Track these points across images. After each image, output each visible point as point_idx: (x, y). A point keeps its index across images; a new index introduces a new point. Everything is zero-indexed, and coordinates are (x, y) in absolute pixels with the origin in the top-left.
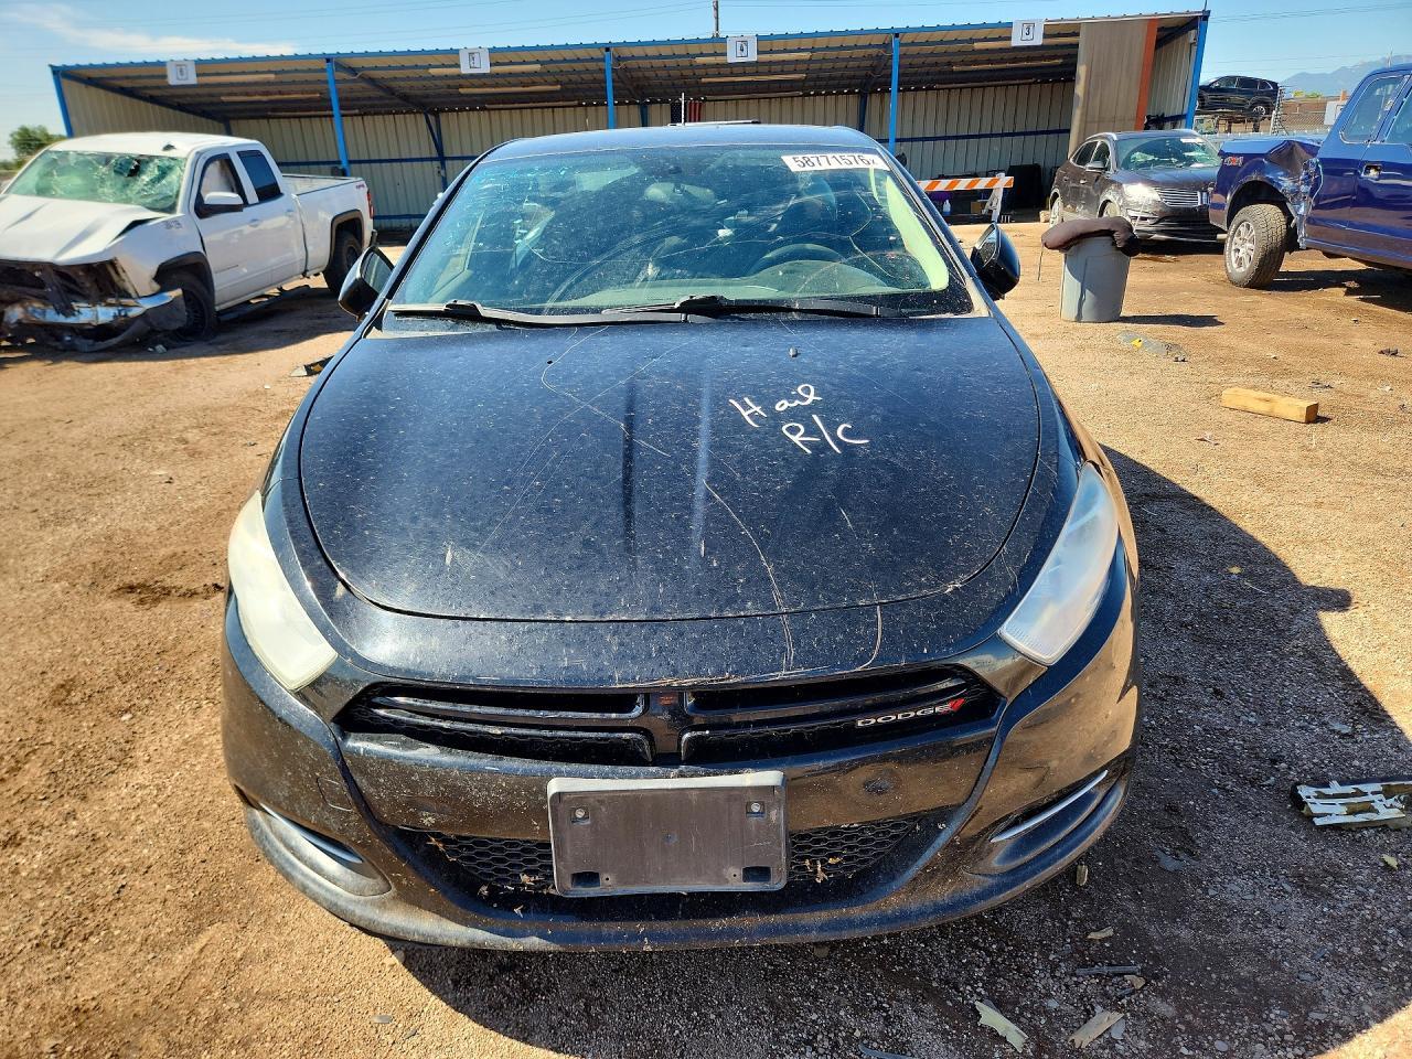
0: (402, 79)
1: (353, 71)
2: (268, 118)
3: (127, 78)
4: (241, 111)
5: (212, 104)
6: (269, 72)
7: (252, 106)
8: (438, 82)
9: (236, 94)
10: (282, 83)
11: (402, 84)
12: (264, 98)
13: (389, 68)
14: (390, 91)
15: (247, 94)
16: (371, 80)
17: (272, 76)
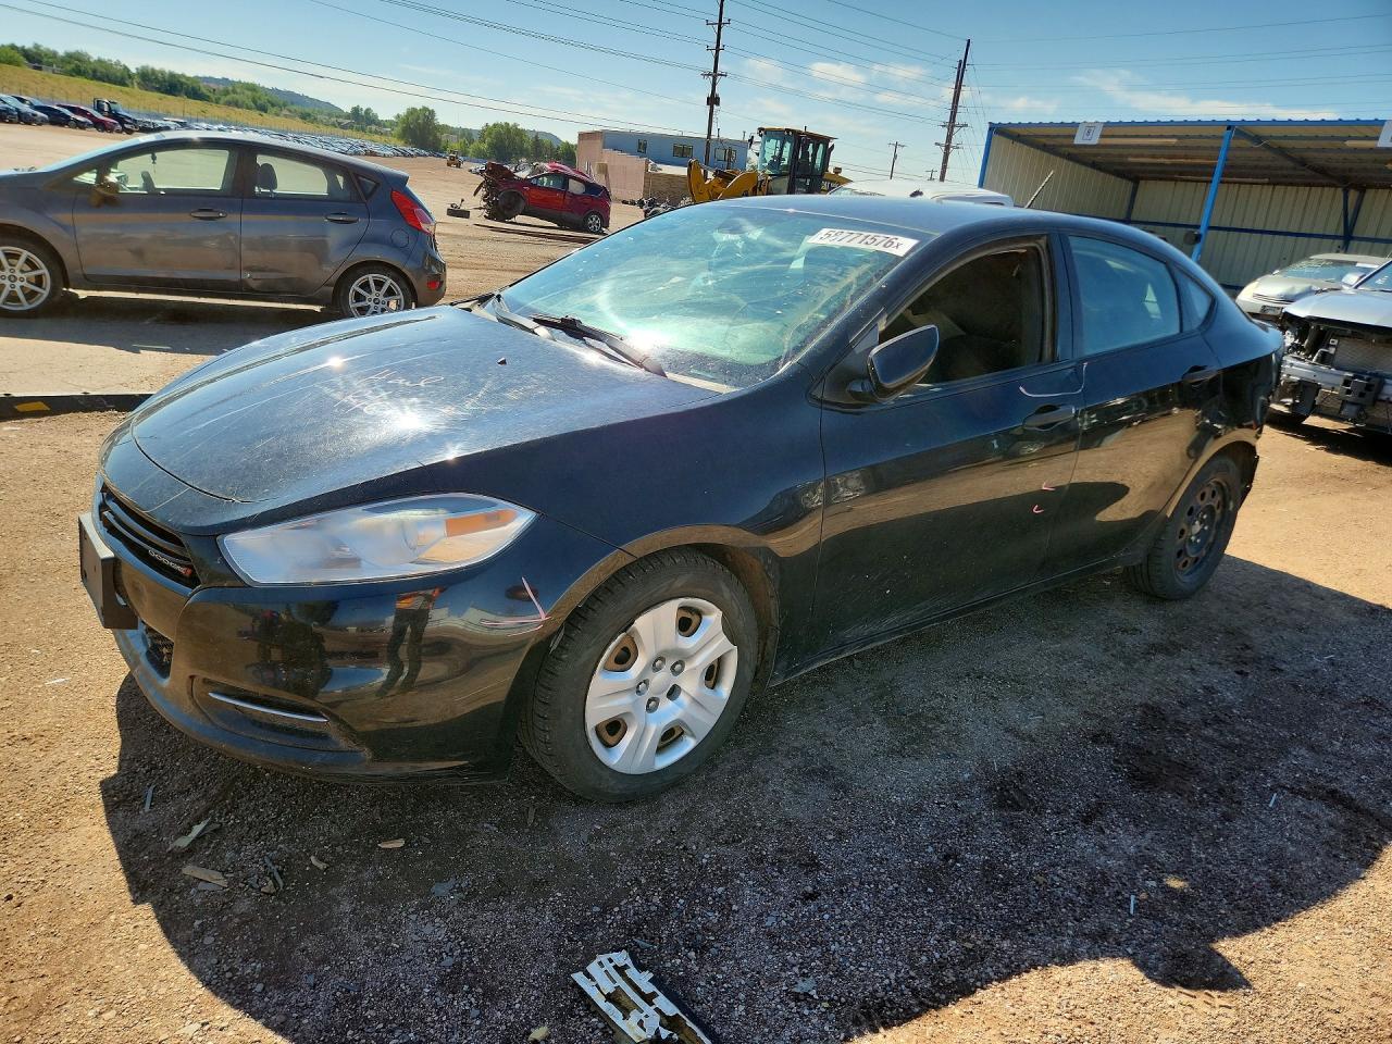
0: (1317, 150)
1: (1258, 139)
2: (1176, 180)
3: (1048, 136)
4: (1150, 172)
5: (1121, 164)
6: (1173, 137)
7: (1158, 168)
8: (1363, 156)
9: (1142, 156)
10: (1186, 147)
11: (1316, 154)
12: (1167, 161)
13: (1301, 138)
14: (1303, 163)
15: (1153, 157)
16: (1281, 151)
17: (1174, 141)
